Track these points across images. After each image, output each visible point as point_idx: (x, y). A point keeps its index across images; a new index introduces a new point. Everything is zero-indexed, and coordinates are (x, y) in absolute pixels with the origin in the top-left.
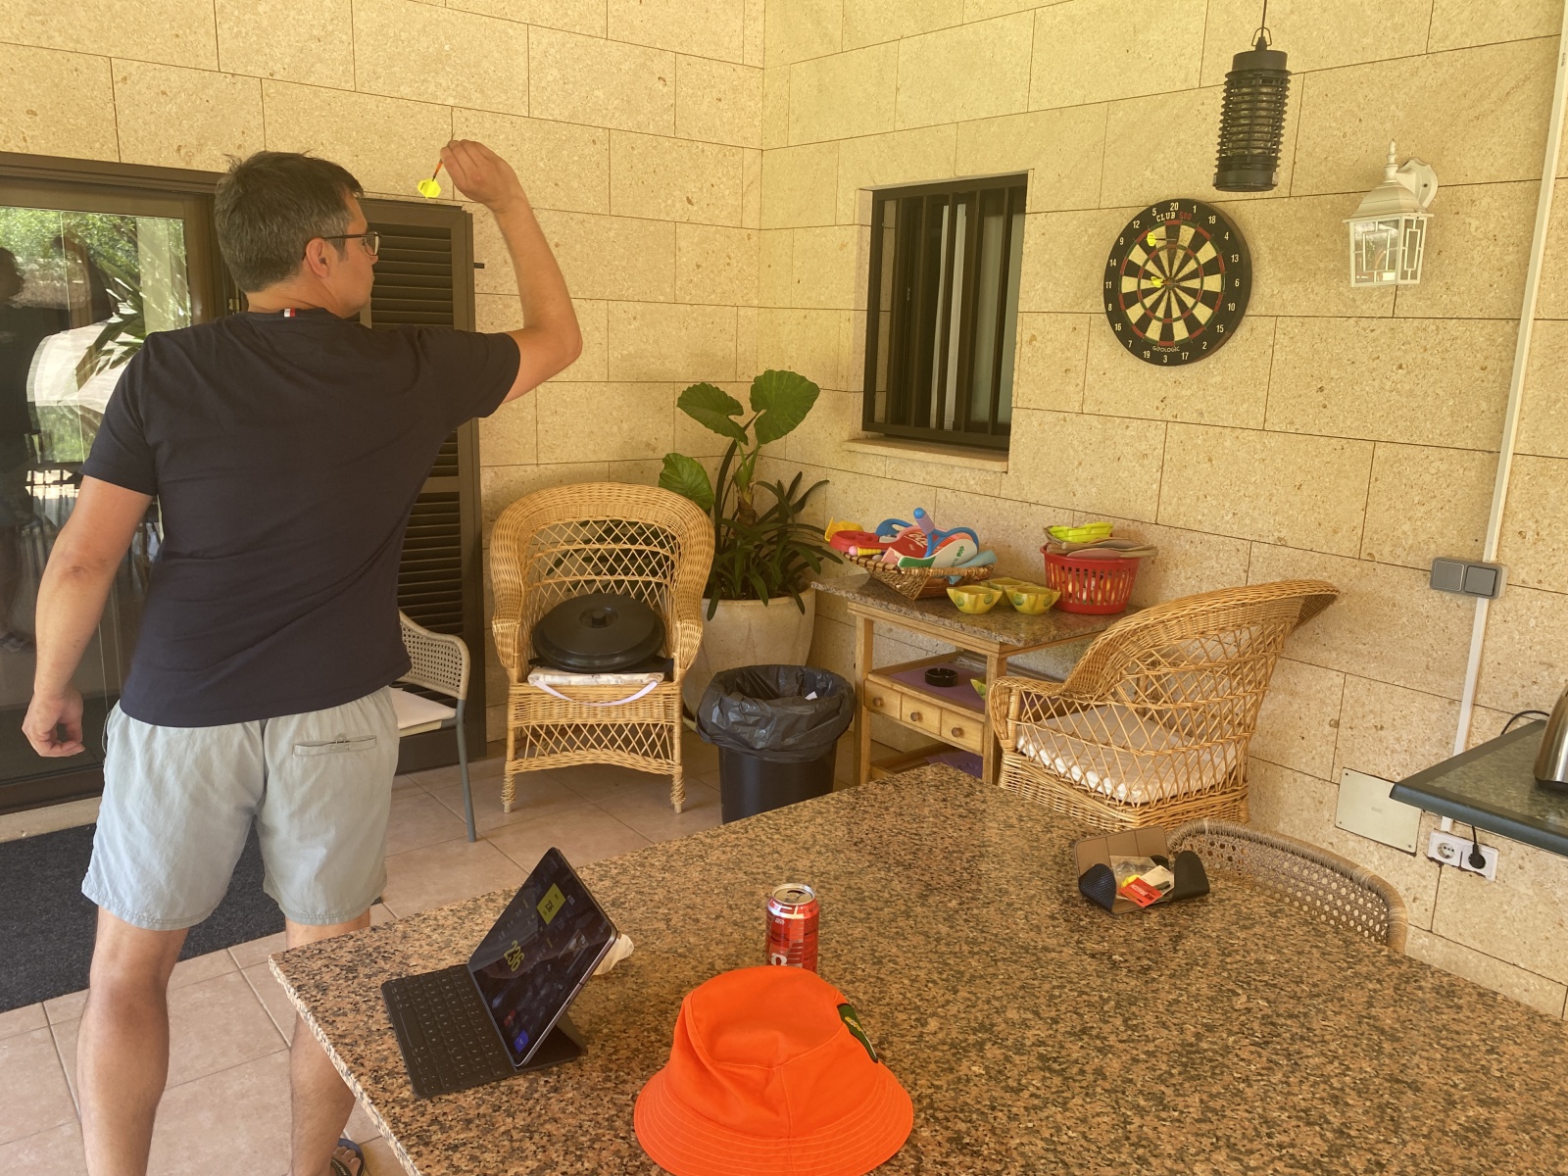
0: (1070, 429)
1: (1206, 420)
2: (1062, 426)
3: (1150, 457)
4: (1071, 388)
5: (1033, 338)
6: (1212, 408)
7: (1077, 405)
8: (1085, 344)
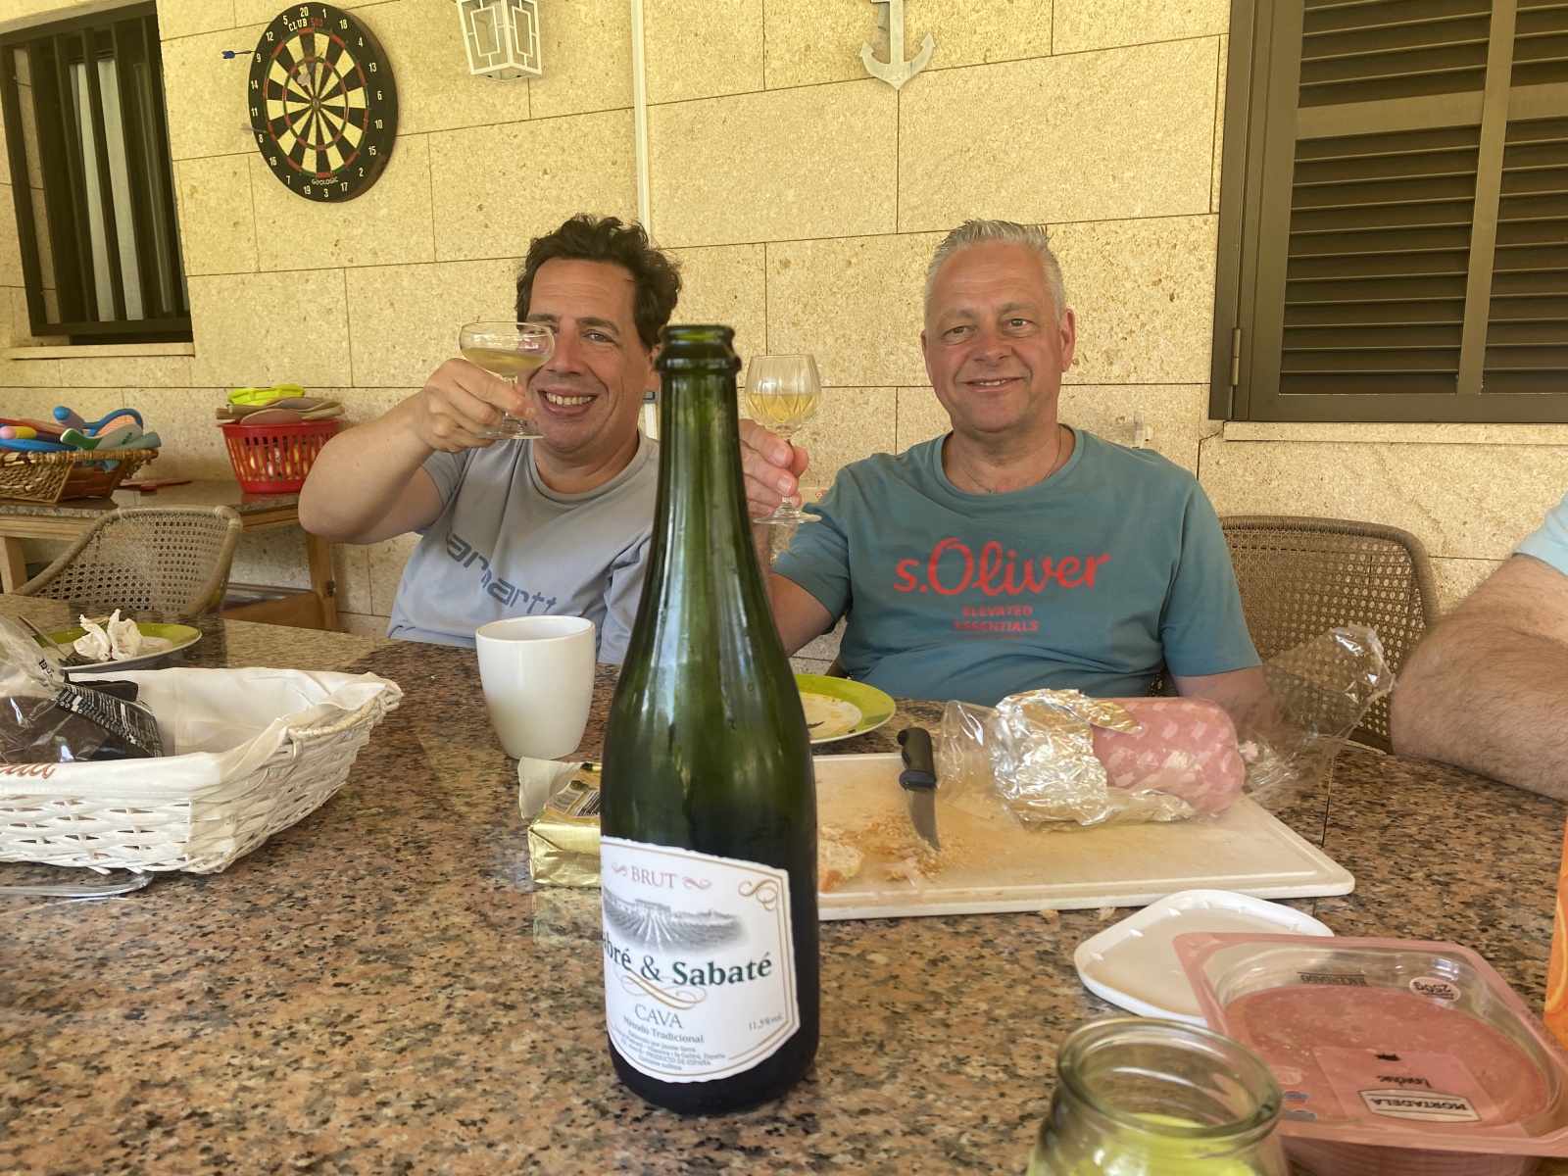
0: (251, 292)
1: (381, 260)
2: (243, 291)
3: (334, 311)
4: (244, 244)
5: (194, 189)
6: (383, 246)
7: (253, 262)
8: (249, 190)
